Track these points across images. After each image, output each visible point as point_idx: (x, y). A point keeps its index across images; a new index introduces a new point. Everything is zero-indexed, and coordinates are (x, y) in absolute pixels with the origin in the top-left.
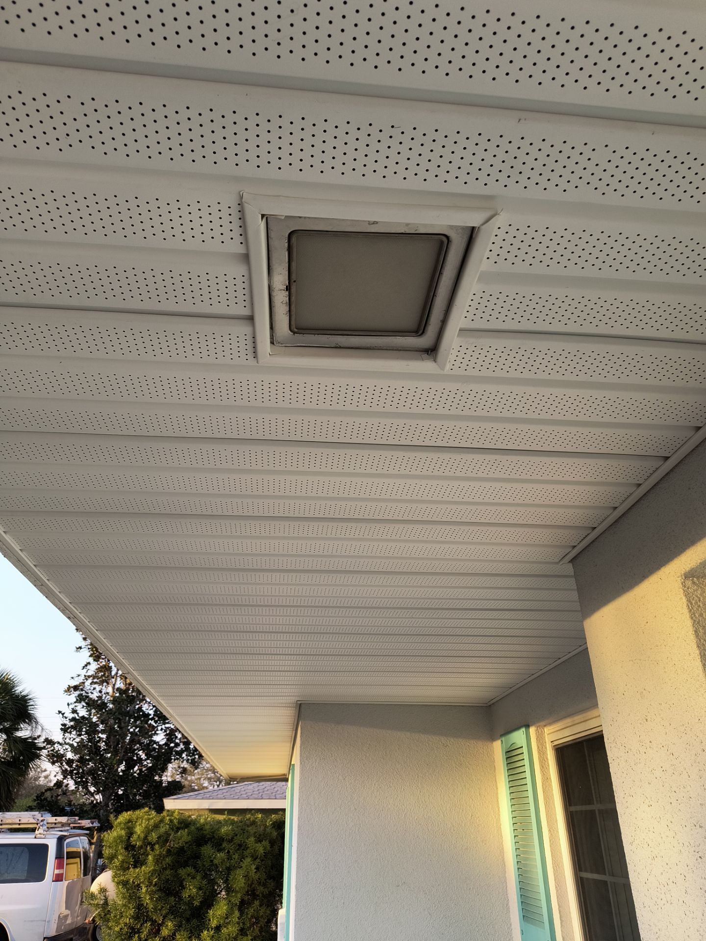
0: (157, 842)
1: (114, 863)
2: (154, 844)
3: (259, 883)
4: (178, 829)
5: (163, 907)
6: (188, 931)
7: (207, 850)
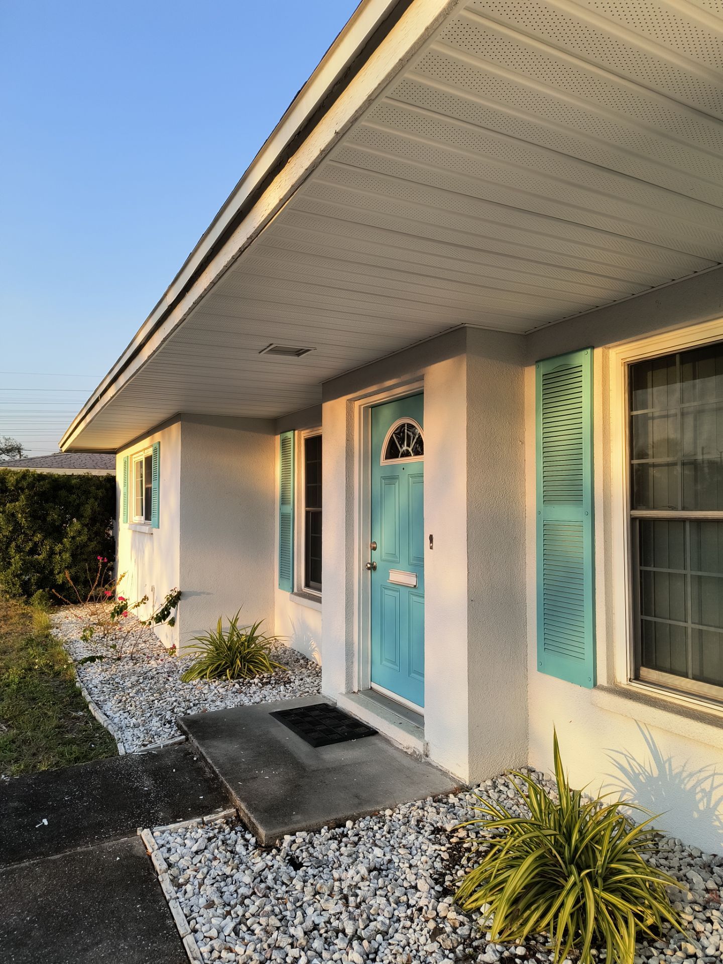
2: (24, 489)
3: (99, 514)
5: (34, 526)
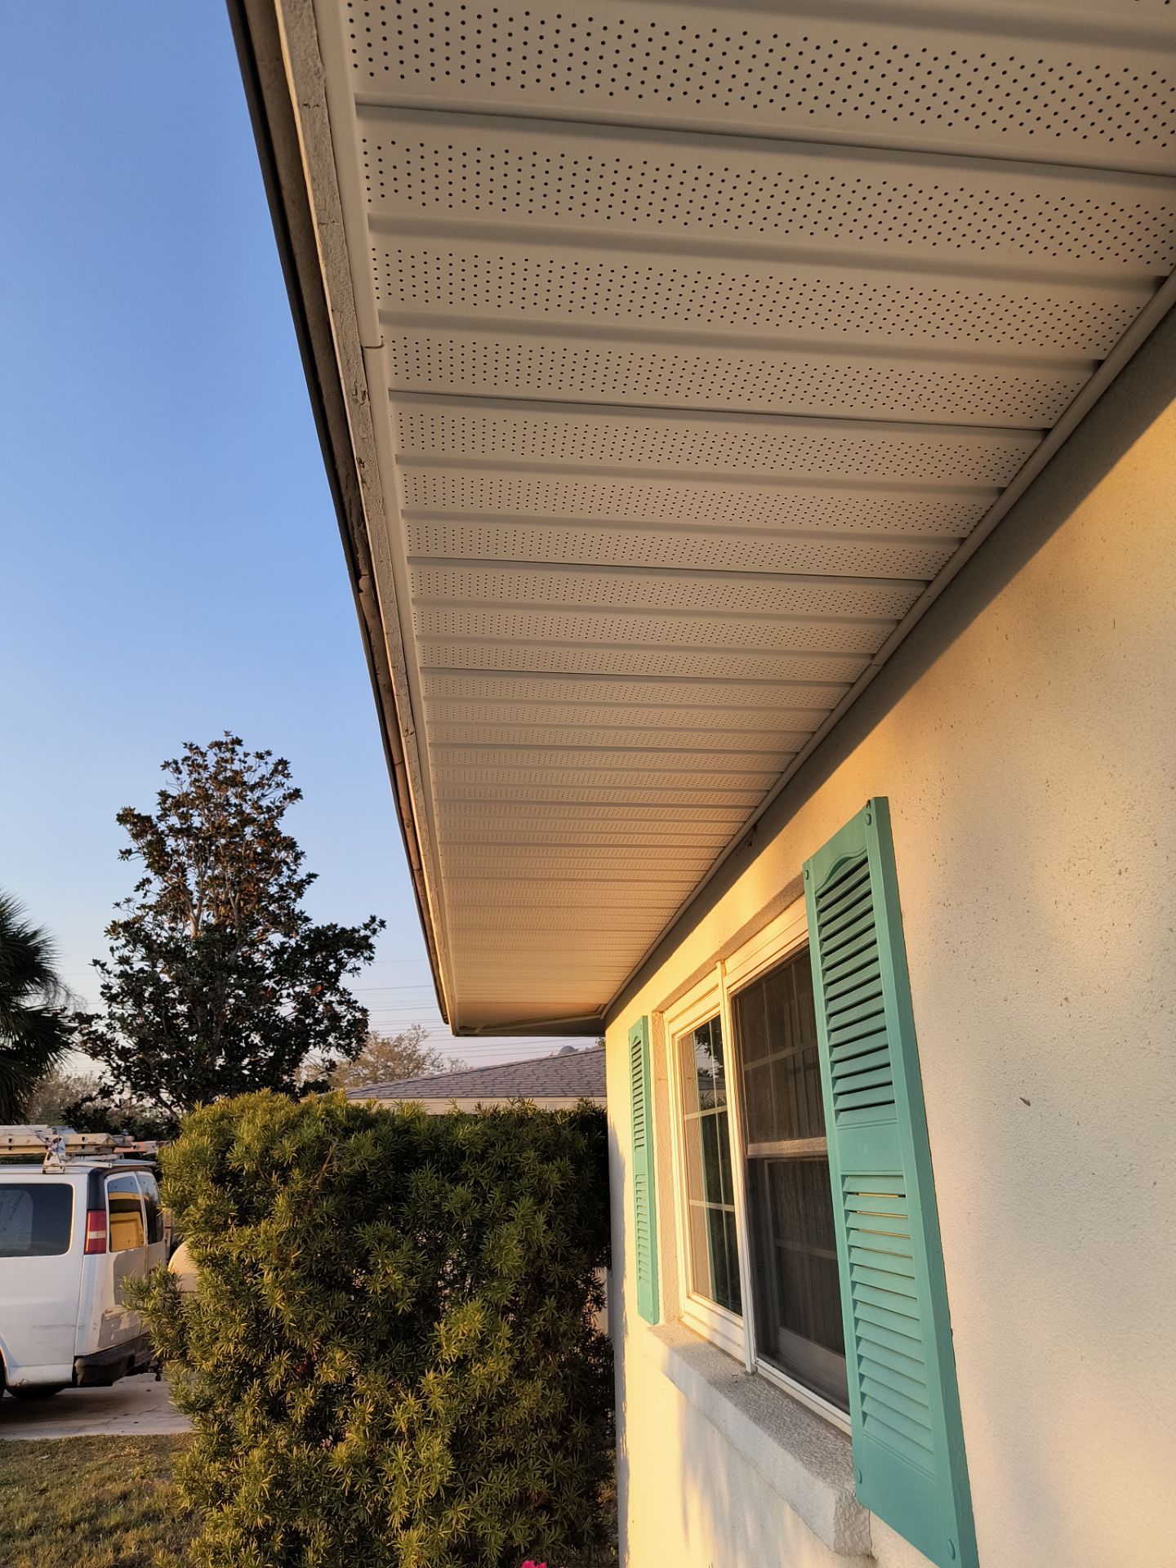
0: (297, 1163)
1: (188, 1215)
2: (290, 1167)
4: (348, 1132)
5: (320, 1317)
6: (384, 1371)
7: (424, 1180)
